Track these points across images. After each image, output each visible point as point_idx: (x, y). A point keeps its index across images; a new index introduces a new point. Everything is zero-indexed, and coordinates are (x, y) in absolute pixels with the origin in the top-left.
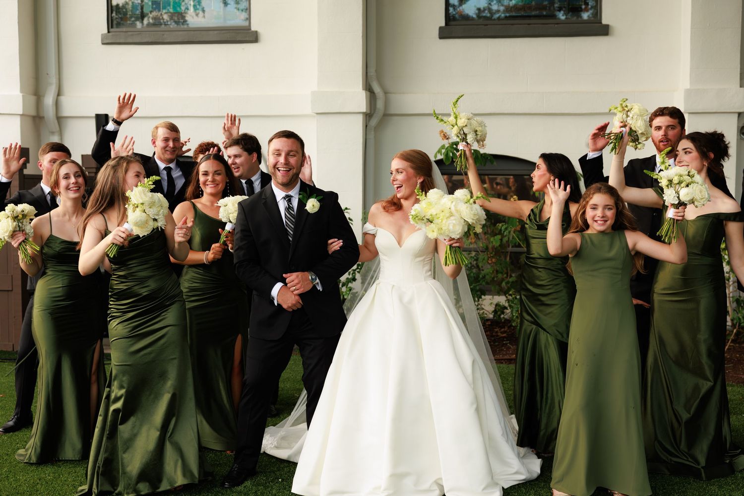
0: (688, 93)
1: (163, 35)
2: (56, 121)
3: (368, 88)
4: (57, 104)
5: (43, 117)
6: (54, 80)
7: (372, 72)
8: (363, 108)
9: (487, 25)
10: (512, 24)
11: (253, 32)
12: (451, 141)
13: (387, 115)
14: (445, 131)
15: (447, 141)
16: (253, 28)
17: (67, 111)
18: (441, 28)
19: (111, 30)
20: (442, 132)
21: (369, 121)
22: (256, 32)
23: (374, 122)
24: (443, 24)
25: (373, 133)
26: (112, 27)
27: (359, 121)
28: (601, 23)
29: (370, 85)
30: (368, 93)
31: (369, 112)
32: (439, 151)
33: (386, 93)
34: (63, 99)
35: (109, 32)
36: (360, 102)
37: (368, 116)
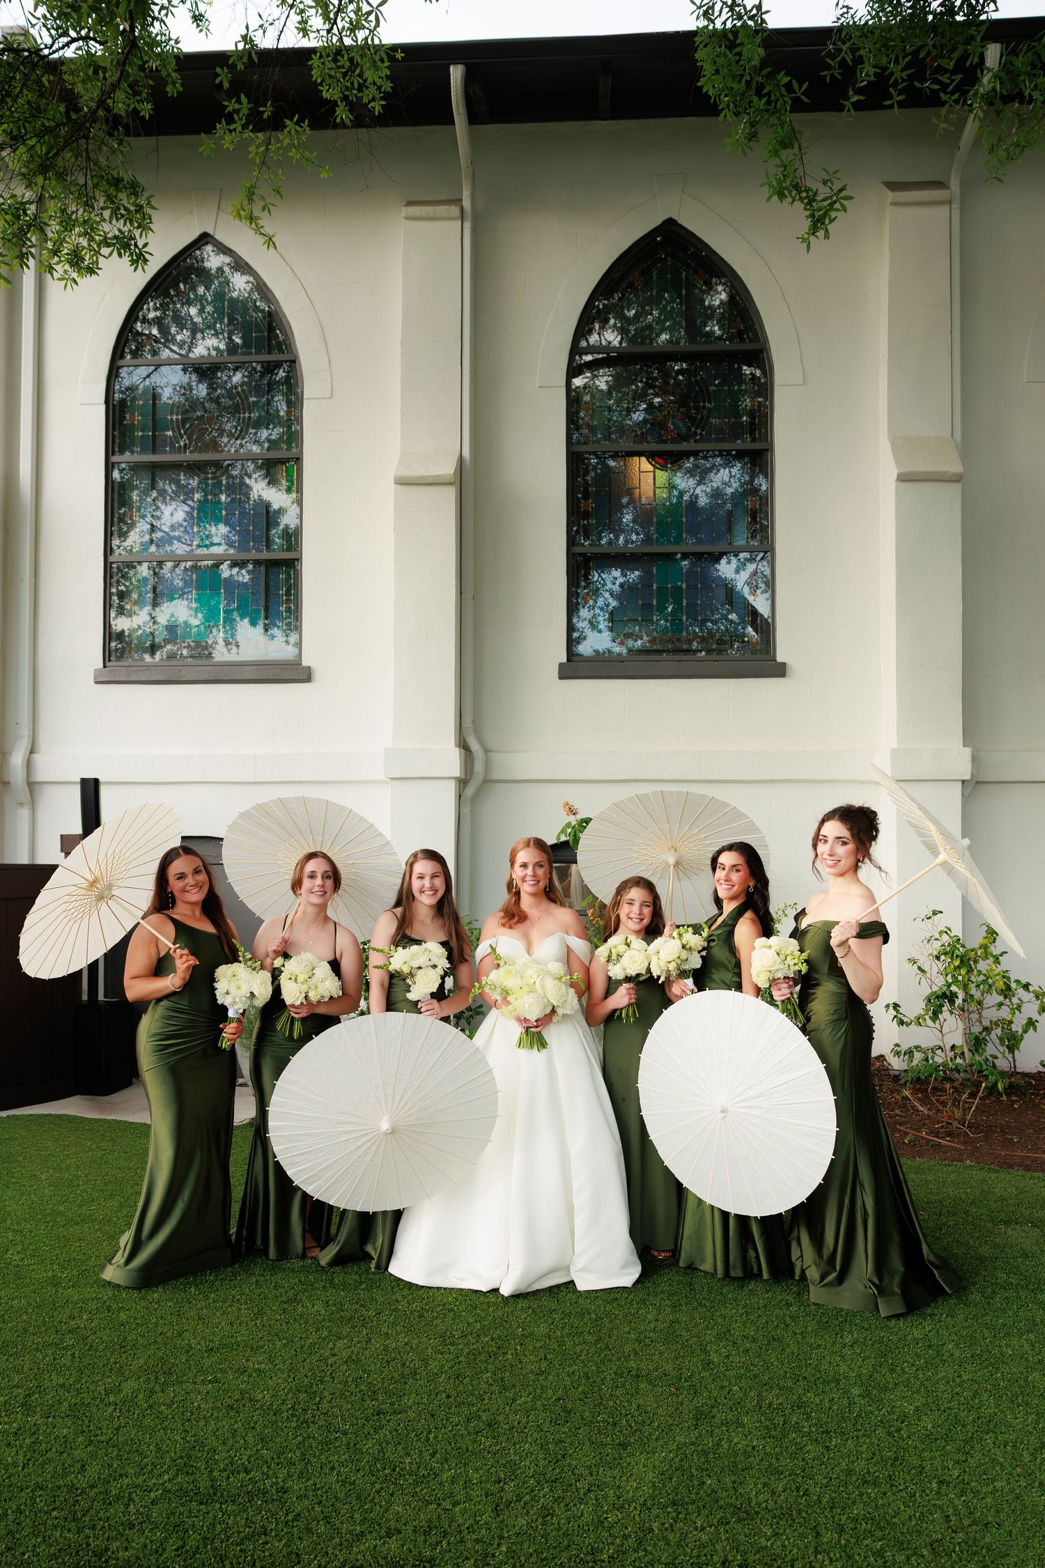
0: (896, 754)
1: (181, 671)
2: (27, 789)
3: (463, 745)
4: (29, 764)
5: (9, 783)
6: (25, 732)
7: (468, 721)
8: (456, 770)
9: (623, 661)
10: (659, 661)
11: (304, 667)
12: (579, 817)
13: (487, 781)
14: (571, 804)
15: (574, 816)
16: (305, 663)
17: (41, 775)
18: (561, 665)
19: (108, 664)
20: (568, 804)
21: (463, 790)
22: (309, 667)
23: (470, 791)
24: (564, 660)
25: (468, 805)
26: (109, 661)
27: (450, 789)
28: (775, 660)
29: (464, 740)
30: (463, 751)
31: (463, 777)
32: (563, 831)
33: (487, 752)
34: (37, 757)
35: (105, 667)
36: (452, 763)
37: (462, 783)
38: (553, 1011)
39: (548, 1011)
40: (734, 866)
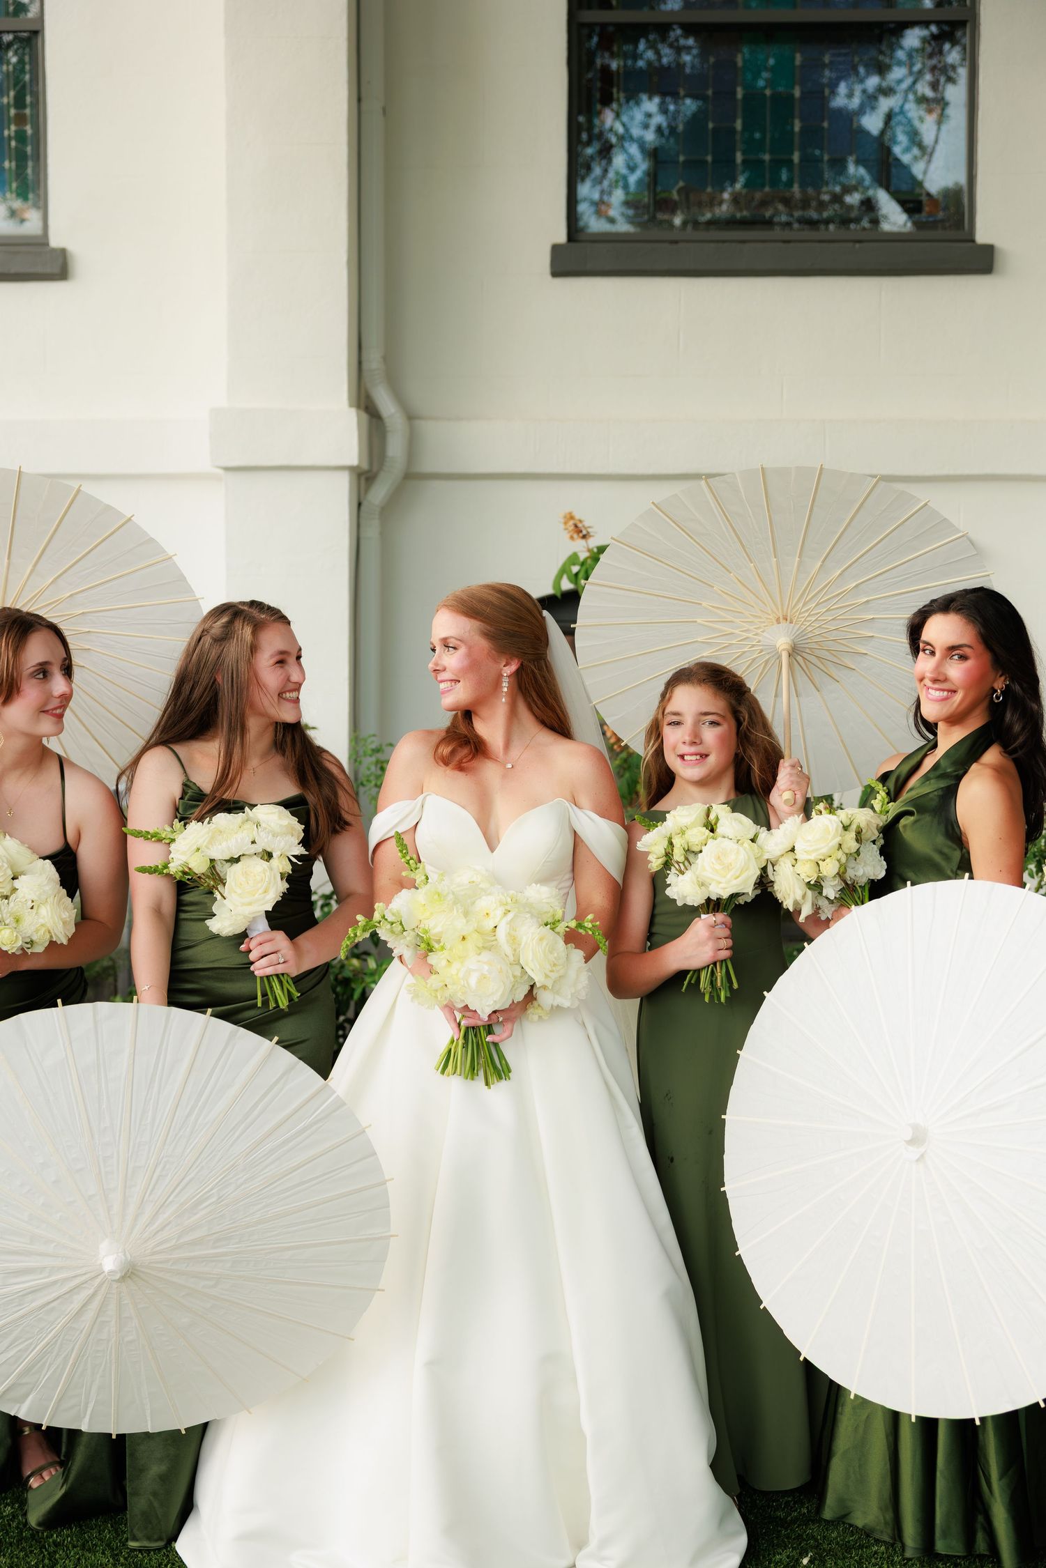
3: (365, 404)
7: (374, 359)
8: (350, 452)
9: (676, 242)
10: (744, 242)
11: (54, 250)
12: (594, 543)
13: (412, 477)
14: (577, 517)
15: (583, 542)
16: (55, 242)
18: (556, 249)
20: (572, 518)
21: (367, 490)
22: (63, 253)
23: (379, 493)
24: (561, 237)
25: (376, 522)
27: (340, 490)
28: (973, 241)
29: (368, 396)
30: (365, 416)
31: (365, 466)
32: (564, 571)
33: (411, 417)
36: (342, 438)
37: (364, 478)
38: (530, 996)
39: (520, 996)
40: (952, 648)
